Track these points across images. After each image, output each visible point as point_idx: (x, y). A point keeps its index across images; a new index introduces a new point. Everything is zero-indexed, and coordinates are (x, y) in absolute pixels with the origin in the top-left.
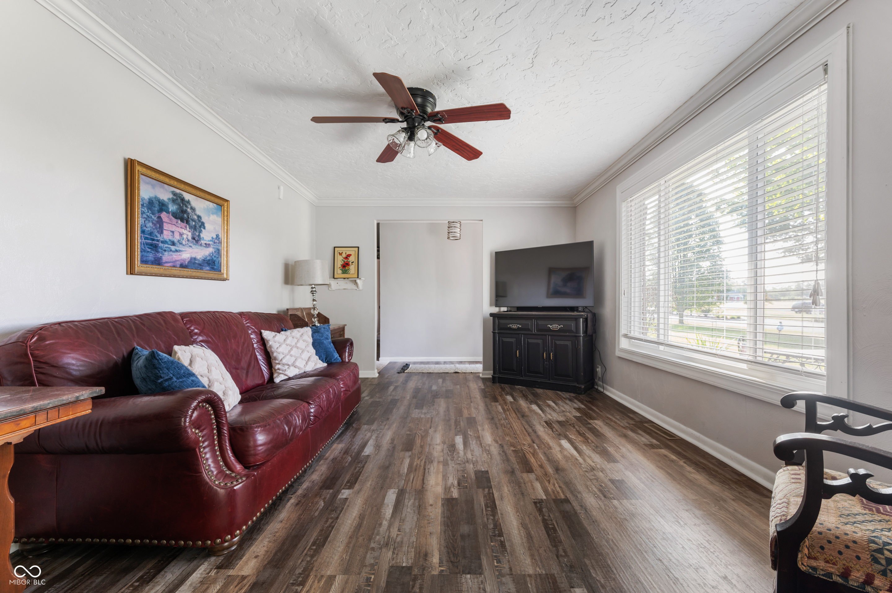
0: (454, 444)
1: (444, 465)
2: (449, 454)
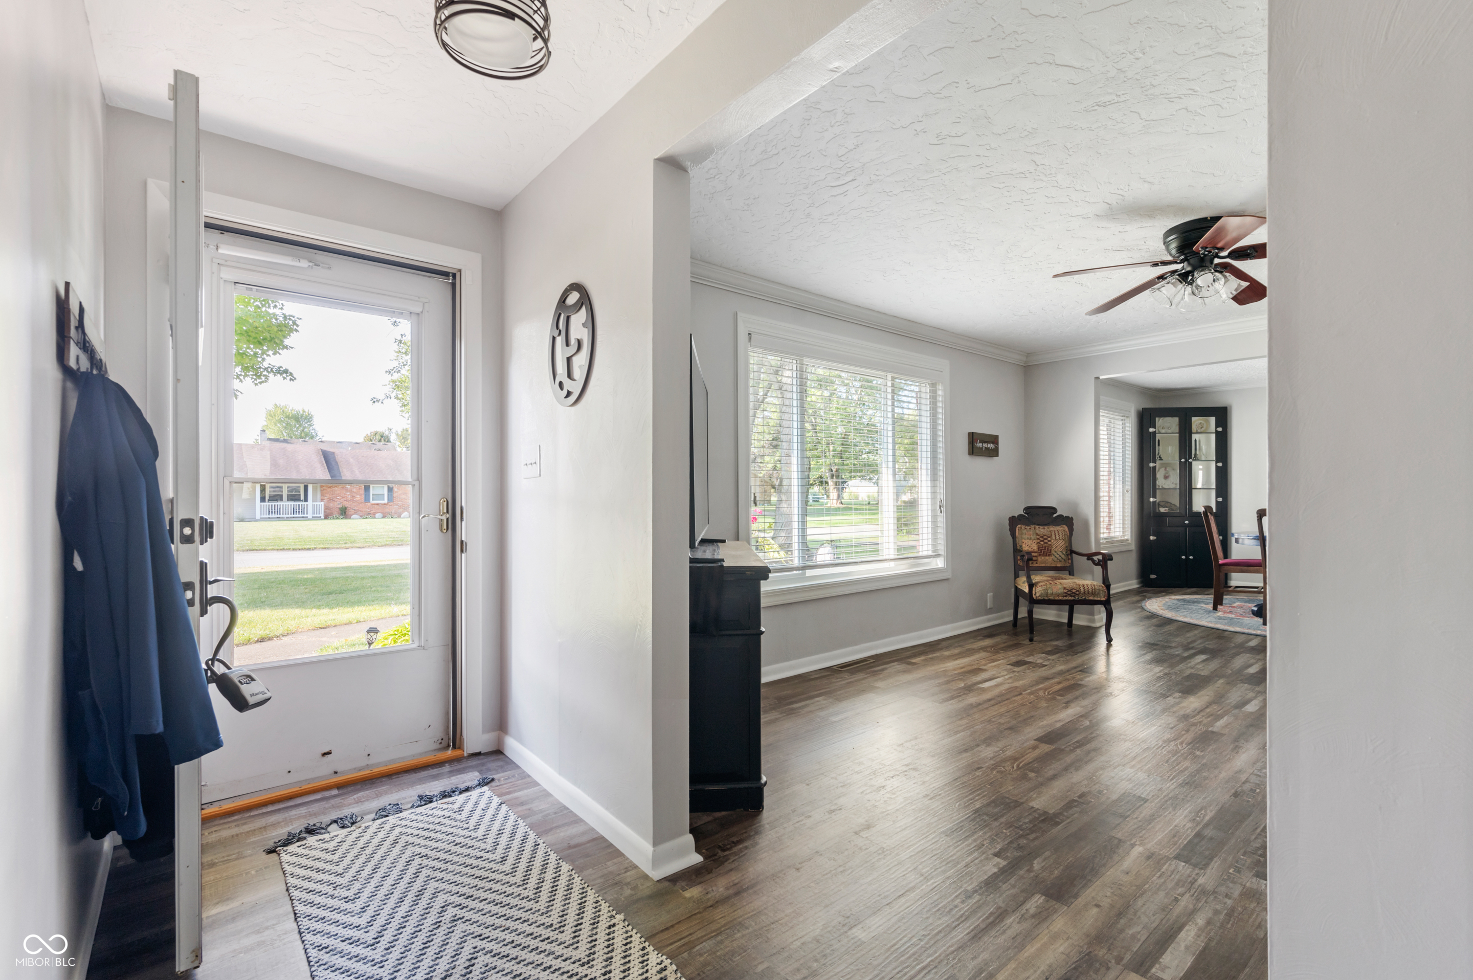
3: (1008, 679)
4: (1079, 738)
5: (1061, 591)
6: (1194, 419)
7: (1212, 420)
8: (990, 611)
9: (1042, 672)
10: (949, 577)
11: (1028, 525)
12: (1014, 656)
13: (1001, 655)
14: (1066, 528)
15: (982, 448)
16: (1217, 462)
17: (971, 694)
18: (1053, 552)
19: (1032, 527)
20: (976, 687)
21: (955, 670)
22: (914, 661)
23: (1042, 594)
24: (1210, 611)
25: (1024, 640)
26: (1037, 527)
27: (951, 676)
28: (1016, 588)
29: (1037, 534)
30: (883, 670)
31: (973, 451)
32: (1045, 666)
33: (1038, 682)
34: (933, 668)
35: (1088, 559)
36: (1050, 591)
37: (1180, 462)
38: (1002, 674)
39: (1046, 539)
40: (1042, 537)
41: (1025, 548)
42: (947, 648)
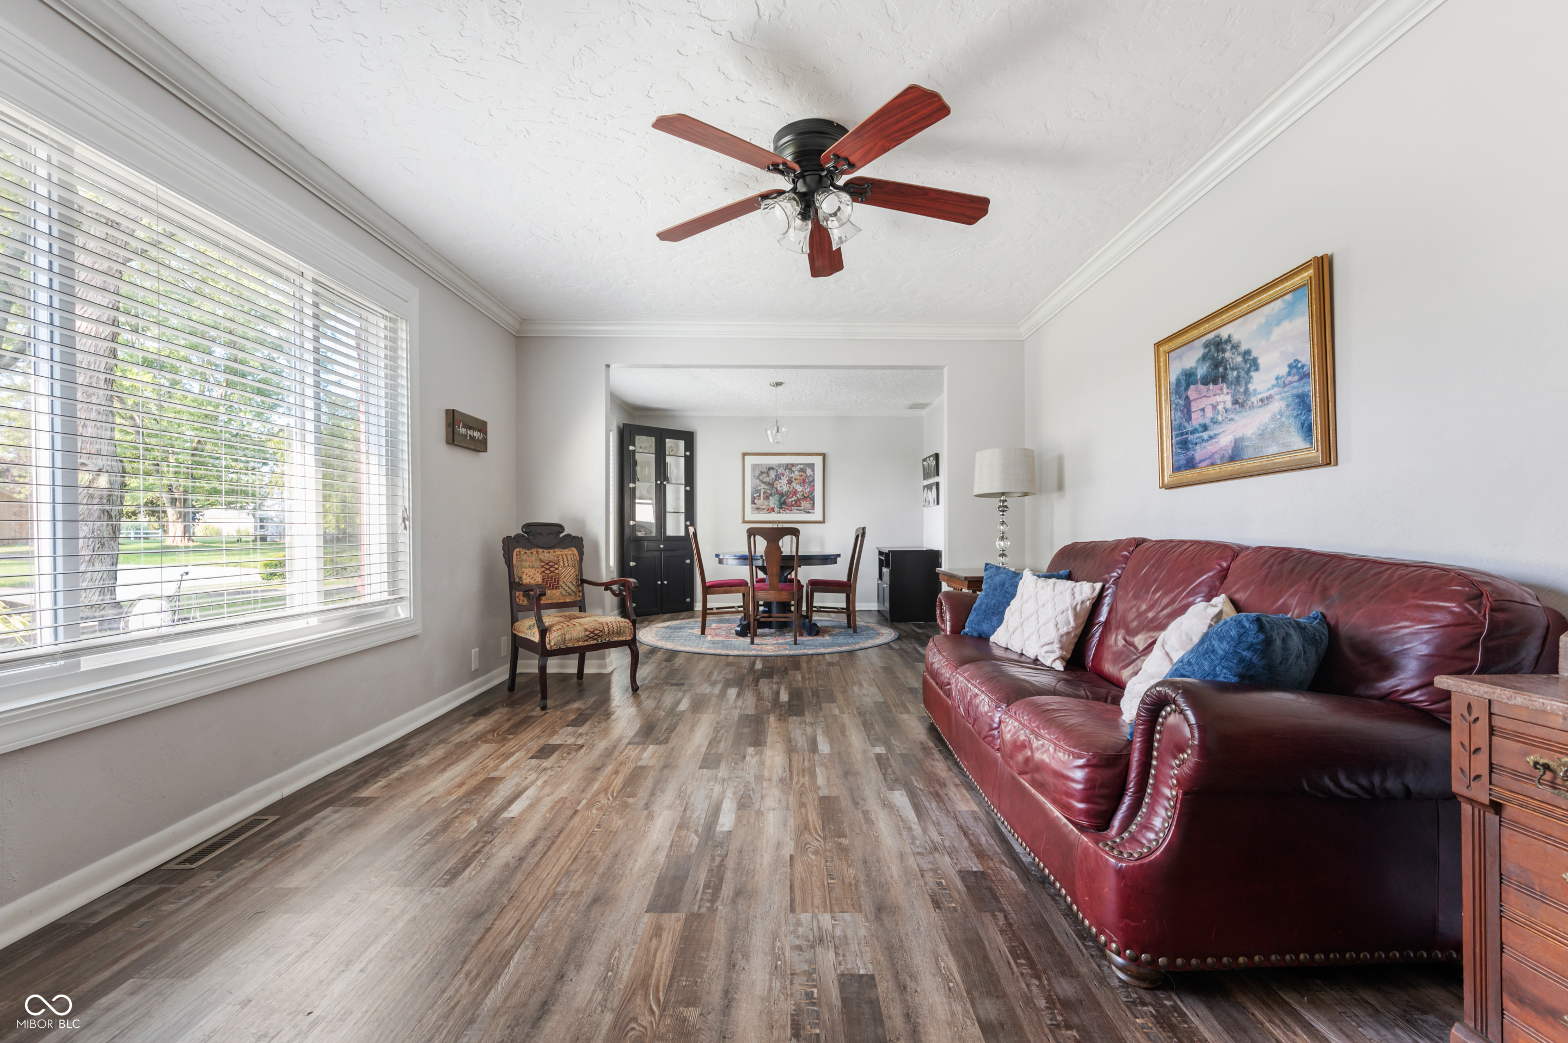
0: (739, 809)
1: (762, 776)
2: (751, 792)
3: (543, 787)
4: (702, 876)
5: (582, 634)
6: (667, 440)
7: (682, 444)
8: (475, 674)
9: (585, 759)
10: (419, 632)
11: (529, 548)
12: (532, 739)
13: (512, 744)
14: (576, 552)
15: (466, 436)
16: (686, 486)
17: (497, 841)
18: (561, 583)
19: (534, 551)
20: (499, 821)
21: (449, 793)
22: (365, 793)
23: (558, 641)
24: (696, 636)
25: (532, 710)
26: (540, 550)
27: (448, 808)
28: (515, 637)
29: (541, 561)
30: (301, 836)
31: (453, 439)
32: (582, 746)
33: (589, 781)
34: (408, 800)
35: (606, 589)
36: (568, 637)
37: (656, 484)
38: (530, 778)
39: (552, 566)
40: (547, 564)
41: (526, 580)
42: (422, 750)
